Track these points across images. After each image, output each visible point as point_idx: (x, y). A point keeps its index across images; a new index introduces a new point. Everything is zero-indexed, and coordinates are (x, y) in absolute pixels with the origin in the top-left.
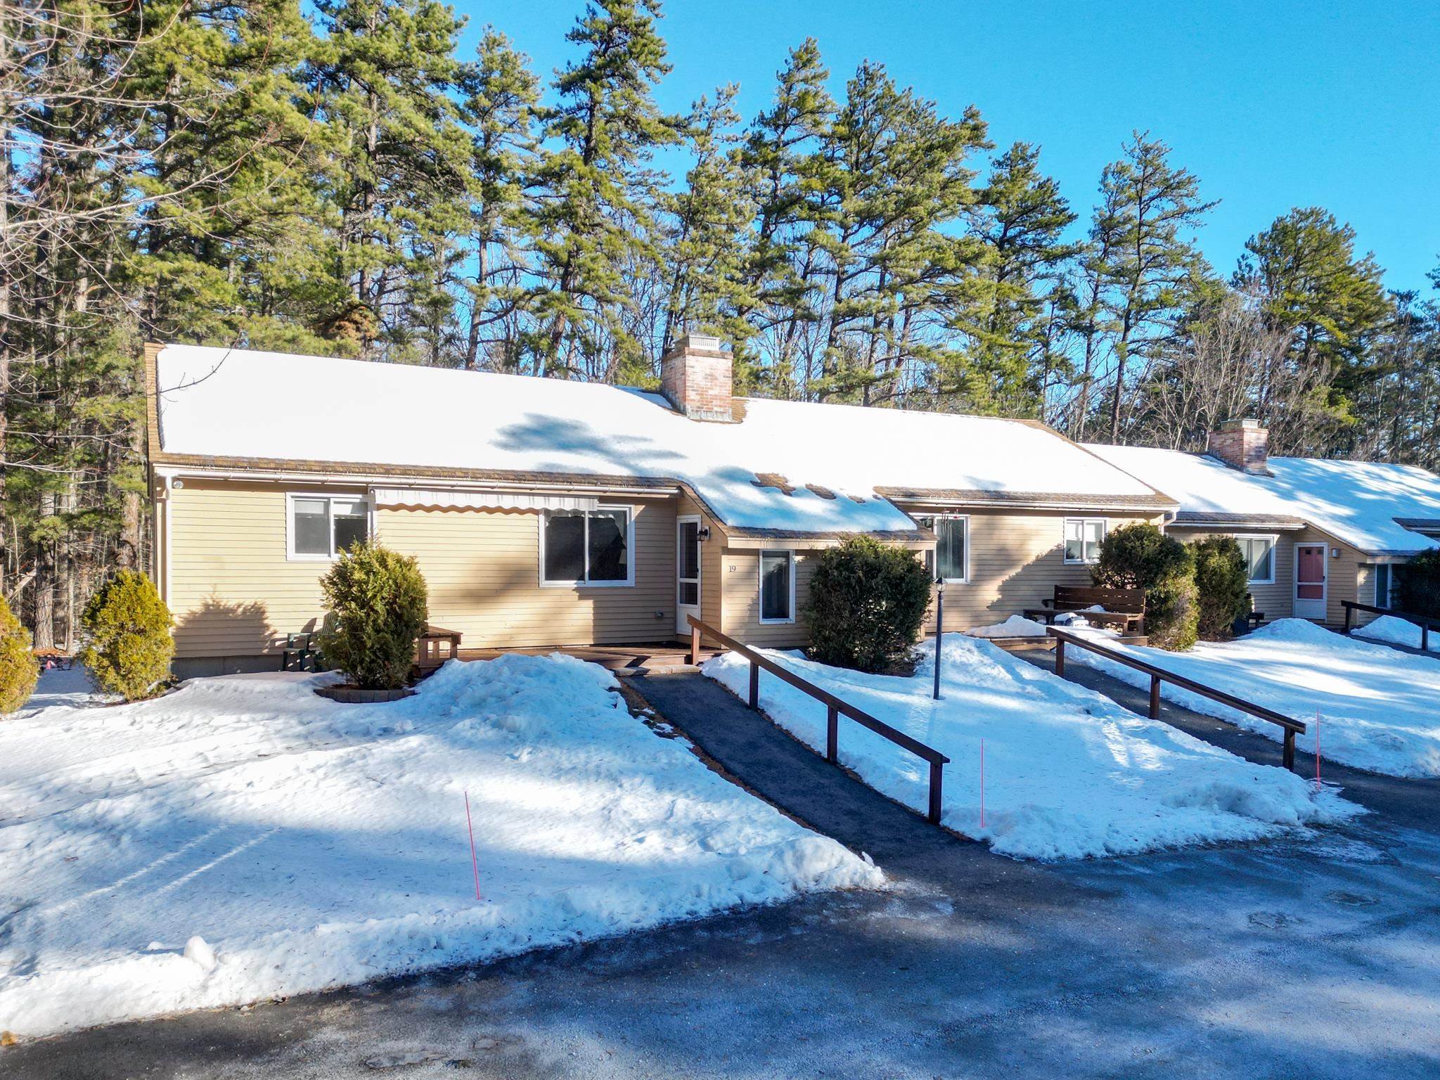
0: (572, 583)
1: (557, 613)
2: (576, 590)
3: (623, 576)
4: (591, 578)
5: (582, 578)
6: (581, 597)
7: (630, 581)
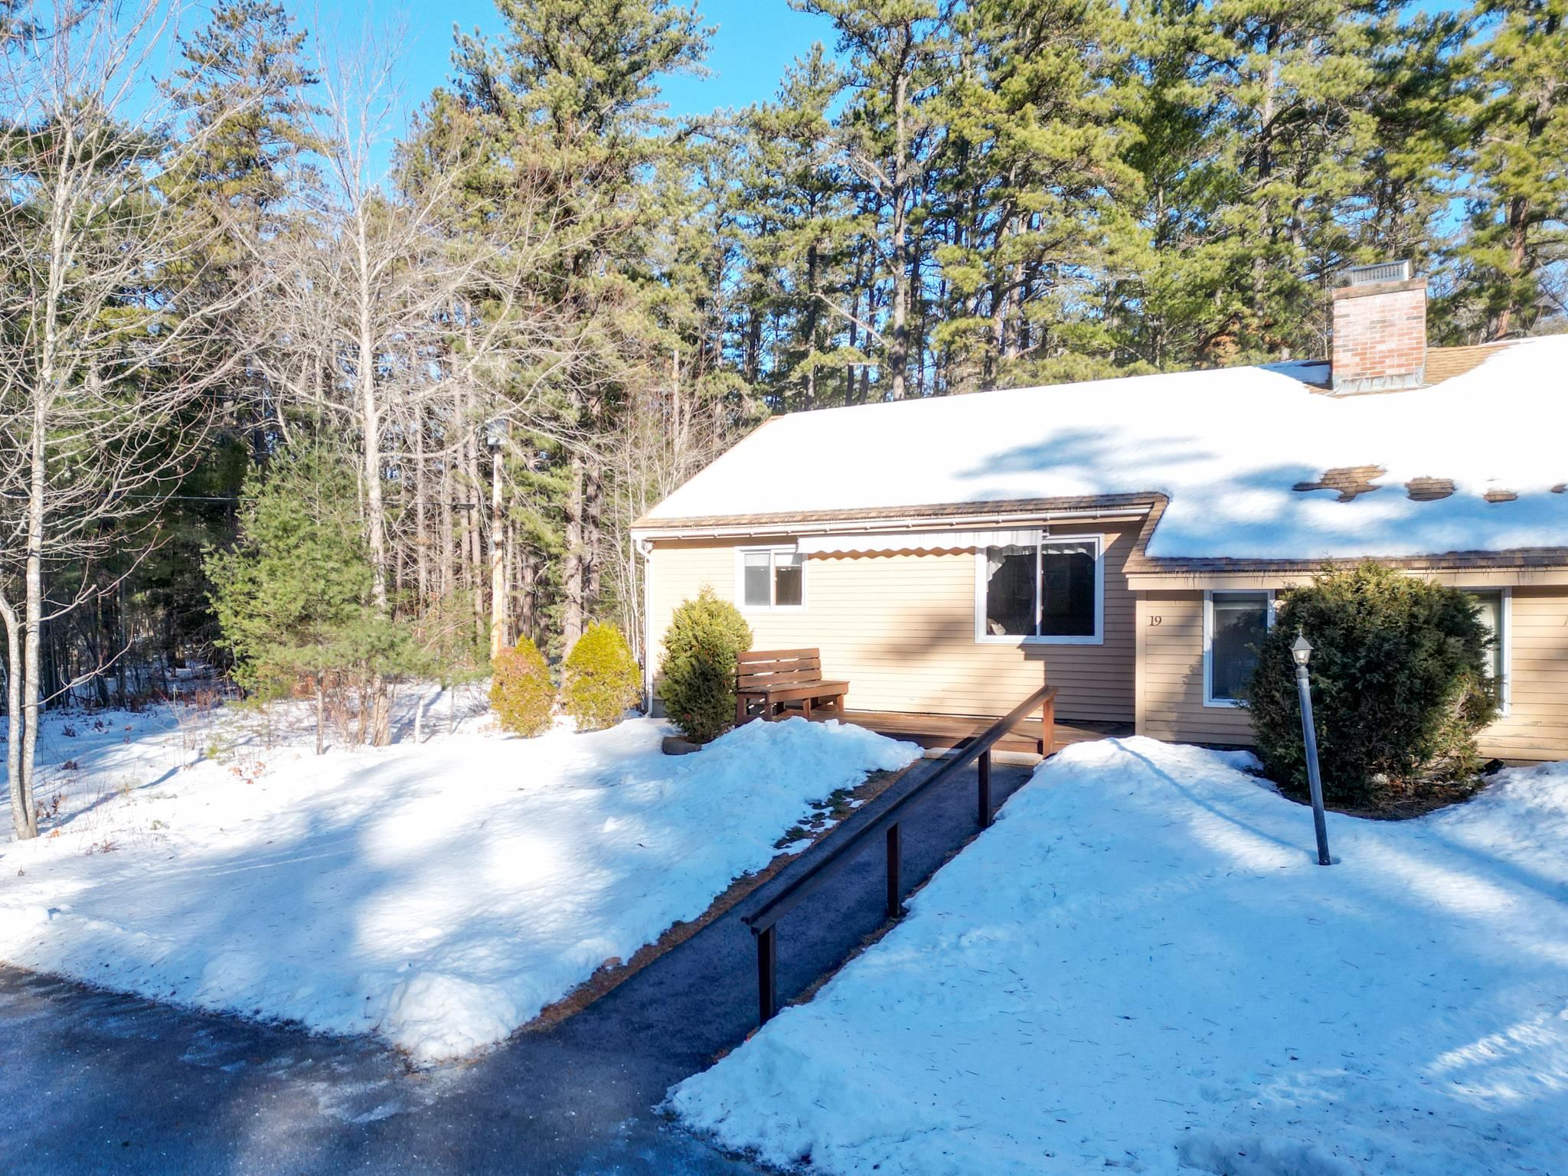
0: (1020, 639)
1: (994, 675)
2: (1022, 646)
3: (1090, 632)
4: (1043, 633)
5: (1033, 632)
6: (1028, 657)
7: (1098, 638)
